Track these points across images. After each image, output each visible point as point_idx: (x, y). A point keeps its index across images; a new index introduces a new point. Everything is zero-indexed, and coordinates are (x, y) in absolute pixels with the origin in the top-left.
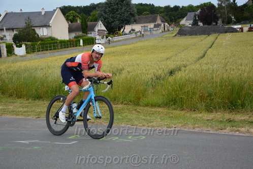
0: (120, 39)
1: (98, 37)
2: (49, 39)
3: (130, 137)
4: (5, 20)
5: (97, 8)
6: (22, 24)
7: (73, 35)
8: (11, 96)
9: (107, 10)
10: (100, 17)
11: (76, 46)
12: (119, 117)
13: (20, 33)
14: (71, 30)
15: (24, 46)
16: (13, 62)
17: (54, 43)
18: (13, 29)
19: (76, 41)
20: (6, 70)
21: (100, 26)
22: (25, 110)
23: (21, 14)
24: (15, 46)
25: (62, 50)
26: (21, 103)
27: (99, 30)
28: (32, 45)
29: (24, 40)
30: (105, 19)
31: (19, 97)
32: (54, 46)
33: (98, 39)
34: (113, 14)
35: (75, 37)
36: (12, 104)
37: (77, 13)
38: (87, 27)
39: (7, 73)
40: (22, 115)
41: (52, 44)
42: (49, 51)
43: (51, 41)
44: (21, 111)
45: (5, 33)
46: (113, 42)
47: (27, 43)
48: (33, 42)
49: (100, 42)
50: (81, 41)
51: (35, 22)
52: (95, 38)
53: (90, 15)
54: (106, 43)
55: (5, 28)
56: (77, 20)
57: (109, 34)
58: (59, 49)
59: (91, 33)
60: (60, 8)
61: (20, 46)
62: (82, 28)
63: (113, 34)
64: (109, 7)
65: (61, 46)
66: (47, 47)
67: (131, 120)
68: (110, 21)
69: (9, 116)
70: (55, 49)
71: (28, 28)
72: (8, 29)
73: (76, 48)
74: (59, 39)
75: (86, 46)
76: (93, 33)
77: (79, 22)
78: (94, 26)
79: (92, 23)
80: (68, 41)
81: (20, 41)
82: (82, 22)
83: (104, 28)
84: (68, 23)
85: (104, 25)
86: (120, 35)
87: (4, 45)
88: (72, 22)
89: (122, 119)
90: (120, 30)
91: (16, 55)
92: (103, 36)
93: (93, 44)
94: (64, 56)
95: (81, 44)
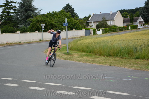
1: (139, 25)
4: (93, 18)
5: (139, 10)
6: (100, 19)
7: (126, 24)
8: (96, 54)
9: (145, 11)
10: (141, 15)
14: (124, 22)
15: (101, 30)
16: (96, 38)
17: (116, 28)
18: (96, 22)
19: (127, 27)
21: (141, 19)
22: (104, 61)
23: (101, 15)
24: (97, 30)
25: (119, 32)
26: (101, 58)
27: (139, 21)
28: (105, 29)
29: (101, 27)
31: (100, 55)
32: (116, 30)
33: (139, 26)
35: (127, 25)
36: (97, 58)
37: (128, 13)
38: (133, 20)
39: (94, 43)
40: (102, 64)
41: (115, 29)
42: (113, 33)
44: (102, 62)
45: (93, 24)
46: (148, 27)
48: (105, 28)
49: (140, 27)
50: (130, 27)
51: (107, 18)
52: (137, 25)
53: (135, 14)
54: (143, 28)
55: (92, 22)
56: (128, 17)
57: (145, 23)
59: (135, 23)
60: (119, 11)
61: (99, 30)
62: (130, 21)
63: (147, 23)
64: (146, 9)
65: (119, 30)
66: (112, 30)
68: (146, 17)
71: (104, 21)
72: (94, 22)
73: (126, 31)
74: (118, 26)
75: (133, 30)
76: (136, 23)
77: (129, 17)
79: (136, 18)
80: (123, 27)
81: (99, 28)
82: (131, 18)
83: (142, 20)
85: (143, 19)
87: (92, 30)
88: (125, 18)
91: (97, 34)
92: (142, 24)
93: (136, 28)
94: (121, 35)
95: (130, 28)
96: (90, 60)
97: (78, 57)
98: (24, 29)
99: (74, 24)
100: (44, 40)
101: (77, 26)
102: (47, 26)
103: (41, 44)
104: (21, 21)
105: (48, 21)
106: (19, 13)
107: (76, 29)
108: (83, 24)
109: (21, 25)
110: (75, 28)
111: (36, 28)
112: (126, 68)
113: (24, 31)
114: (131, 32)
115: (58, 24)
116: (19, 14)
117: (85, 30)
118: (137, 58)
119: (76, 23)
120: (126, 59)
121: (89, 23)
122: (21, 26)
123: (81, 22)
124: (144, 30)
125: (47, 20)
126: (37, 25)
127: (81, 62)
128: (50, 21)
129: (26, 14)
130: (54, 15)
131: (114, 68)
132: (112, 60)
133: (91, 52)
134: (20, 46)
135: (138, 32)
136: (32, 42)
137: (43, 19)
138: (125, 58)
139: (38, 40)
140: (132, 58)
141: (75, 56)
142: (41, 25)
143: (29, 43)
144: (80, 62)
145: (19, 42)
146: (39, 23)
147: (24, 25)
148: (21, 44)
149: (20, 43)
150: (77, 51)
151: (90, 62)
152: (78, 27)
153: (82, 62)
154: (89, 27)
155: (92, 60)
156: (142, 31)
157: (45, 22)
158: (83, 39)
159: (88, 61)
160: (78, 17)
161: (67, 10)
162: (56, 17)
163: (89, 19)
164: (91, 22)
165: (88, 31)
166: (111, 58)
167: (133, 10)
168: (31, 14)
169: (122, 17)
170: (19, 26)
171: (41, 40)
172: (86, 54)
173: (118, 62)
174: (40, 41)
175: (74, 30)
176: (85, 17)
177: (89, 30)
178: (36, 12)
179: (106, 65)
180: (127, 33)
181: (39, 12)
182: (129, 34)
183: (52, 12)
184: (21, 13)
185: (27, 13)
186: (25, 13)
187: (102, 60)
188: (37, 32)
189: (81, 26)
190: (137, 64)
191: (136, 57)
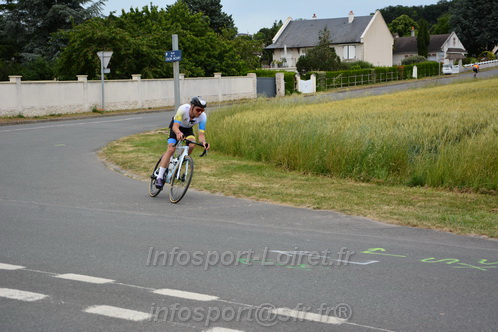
0: (490, 65)
1: (446, 62)
2: (358, 66)
3: (483, 261)
5: (450, 8)
6: (313, 40)
7: (402, 58)
8: (279, 165)
9: (469, 13)
10: (455, 26)
11: (405, 79)
12: (468, 217)
13: (309, 56)
14: (397, 50)
15: (313, 78)
16: (291, 106)
17: (365, 73)
18: (298, 49)
19: (405, 70)
20: (277, 120)
21: (454, 42)
22: (298, 192)
23: (314, 23)
24: (298, 78)
25: (378, 85)
26: (292, 180)
27: (449, 50)
28: (327, 76)
29: (315, 68)
30: (464, 29)
31: (292, 167)
32: (365, 78)
33: (447, 66)
34: (480, 19)
35: (404, 63)
36: (278, 180)
37: (413, 18)
38: (427, 43)
39: (279, 124)
40: (291, 201)
41: (363, 75)
42: (355, 87)
43: (361, 70)
44: (291, 195)
45: (286, 55)
47: (318, 72)
48: (329, 70)
49: (450, 71)
50: (415, 69)
51: (334, 38)
52: (442, 64)
53: (436, 22)
54: (461, 73)
55: (285, 47)
56: (410, 32)
57: (469, 55)
58: (373, 83)
59: (435, 55)
60: (382, 11)
61: (308, 78)
62: (419, 47)
63: (477, 57)
64: (474, 7)
65: (378, 78)
66: (352, 80)
67: (490, 225)
68: (473, 33)
69: (270, 203)
70: (366, 83)
71: (323, 46)
72: (290, 49)
73: (403, 82)
74: (376, 65)
75: (424, 79)
76: (438, 54)
77: (413, 34)
78: (442, 42)
79: (438, 36)
80: (390, 69)
81: (307, 69)
82: (419, 35)
83: (459, 45)
84: (394, 36)
85: (461, 39)
86: (492, 58)
87: (283, 77)
88: (401, 35)
89: (473, 222)
90: (491, 49)
91: (299, 93)
92: (458, 61)
93: (437, 74)
94: (379, 97)
95: (415, 74)
96: (254, 185)
97: (214, 175)
98: (42, 66)
99: (220, 54)
100: (108, 109)
101: (230, 61)
102: (123, 59)
103: (98, 122)
104: (29, 37)
105: (127, 42)
106: (22, 8)
107: (226, 71)
108: (251, 54)
109: (31, 52)
110: (221, 70)
111: (83, 64)
112: (369, 218)
113: (41, 74)
114: (415, 88)
115: (160, 53)
116: (22, 14)
117: (258, 75)
118: (417, 182)
119: (227, 52)
120: (378, 183)
121: (273, 50)
122: (32, 56)
123: (245, 49)
124: (461, 83)
125: (122, 39)
126: (85, 55)
127: (217, 194)
128: (132, 40)
129: (50, 14)
130: (149, 21)
131: (330, 216)
132: (329, 186)
133: (263, 158)
134: (19, 128)
135: (438, 89)
136: (66, 115)
137: (105, 33)
138: (376, 180)
139: (87, 108)
140: (401, 182)
141: (204, 170)
142: (100, 54)
143: (54, 117)
144: (214, 192)
145: (17, 113)
146: (94, 47)
147: (40, 52)
148: (22, 120)
149: (20, 116)
150: (216, 150)
151: (249, 195)
152: (232, 66)
153: (222, 195)
154: (273, 65)
155: (260, 185)
156: (453, 83)
157: (114, 45)
158: (241, 111)
159: (245, 191)
160: (235, 30)
161: (195, 3)
162: (154, 27)
163: (275, 39)
164: (282, 49)
165: (267, 81)
166: (327, 180)
167: (432, 7)
168: (66, 16)
169: (389, 33)
170: (23, 54)
171: (99, 108)
172: (245, 163)
173: (348, 195)
174: (95, 111)
175: (217, 75)
176: (261, 31)
177: (272, 75)
178: (85, 6)
179: (303, 207)
180: (401, 90)
181: (95, 7)
182: (409, 93)
183: (140, 10)
184: (32, 8)
185: (51, 10)
186: (43, 11)
187: (296, 188)
188: (82, 78)
189: (242, 62)
190: (411, 204)
191: (415, 179)
